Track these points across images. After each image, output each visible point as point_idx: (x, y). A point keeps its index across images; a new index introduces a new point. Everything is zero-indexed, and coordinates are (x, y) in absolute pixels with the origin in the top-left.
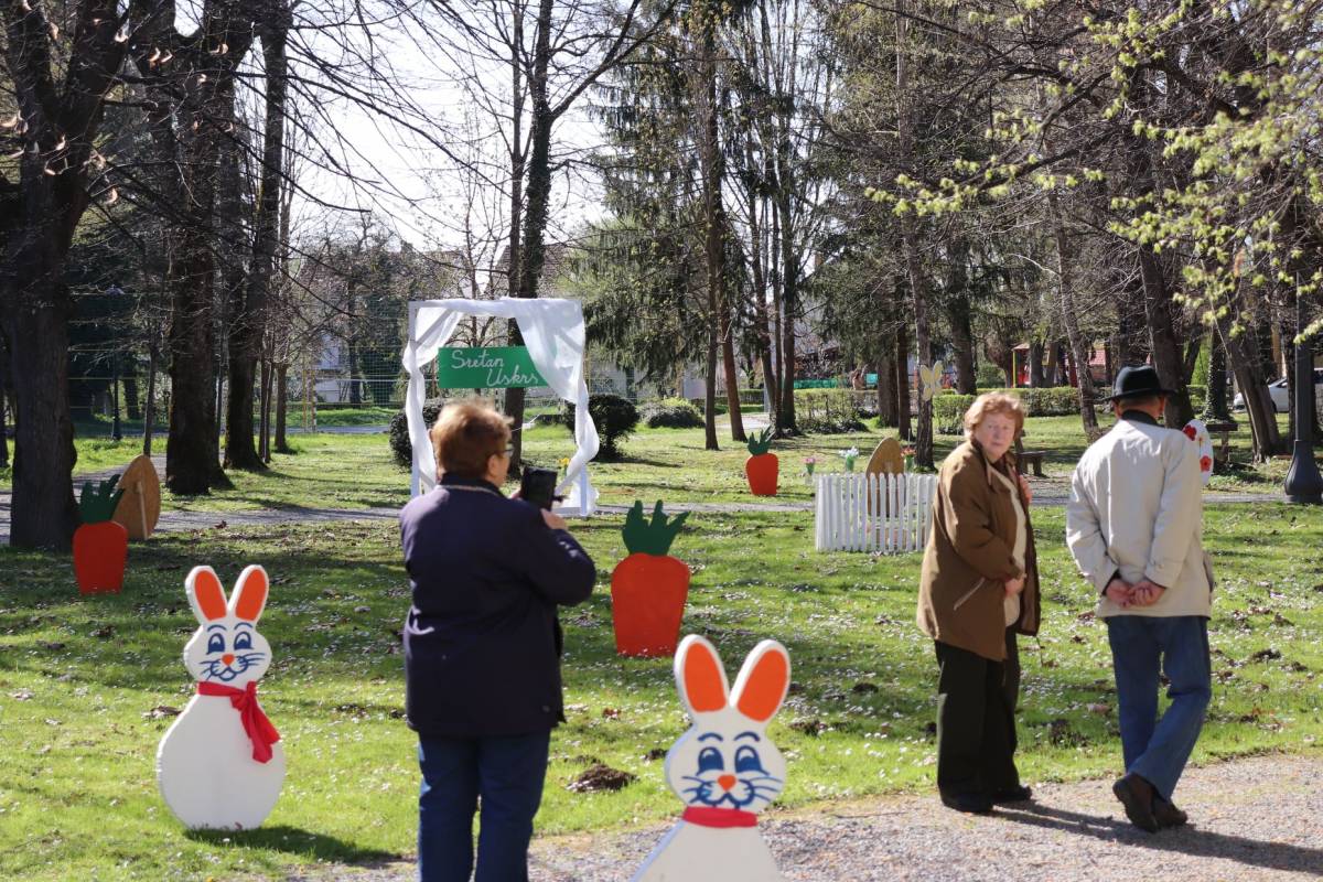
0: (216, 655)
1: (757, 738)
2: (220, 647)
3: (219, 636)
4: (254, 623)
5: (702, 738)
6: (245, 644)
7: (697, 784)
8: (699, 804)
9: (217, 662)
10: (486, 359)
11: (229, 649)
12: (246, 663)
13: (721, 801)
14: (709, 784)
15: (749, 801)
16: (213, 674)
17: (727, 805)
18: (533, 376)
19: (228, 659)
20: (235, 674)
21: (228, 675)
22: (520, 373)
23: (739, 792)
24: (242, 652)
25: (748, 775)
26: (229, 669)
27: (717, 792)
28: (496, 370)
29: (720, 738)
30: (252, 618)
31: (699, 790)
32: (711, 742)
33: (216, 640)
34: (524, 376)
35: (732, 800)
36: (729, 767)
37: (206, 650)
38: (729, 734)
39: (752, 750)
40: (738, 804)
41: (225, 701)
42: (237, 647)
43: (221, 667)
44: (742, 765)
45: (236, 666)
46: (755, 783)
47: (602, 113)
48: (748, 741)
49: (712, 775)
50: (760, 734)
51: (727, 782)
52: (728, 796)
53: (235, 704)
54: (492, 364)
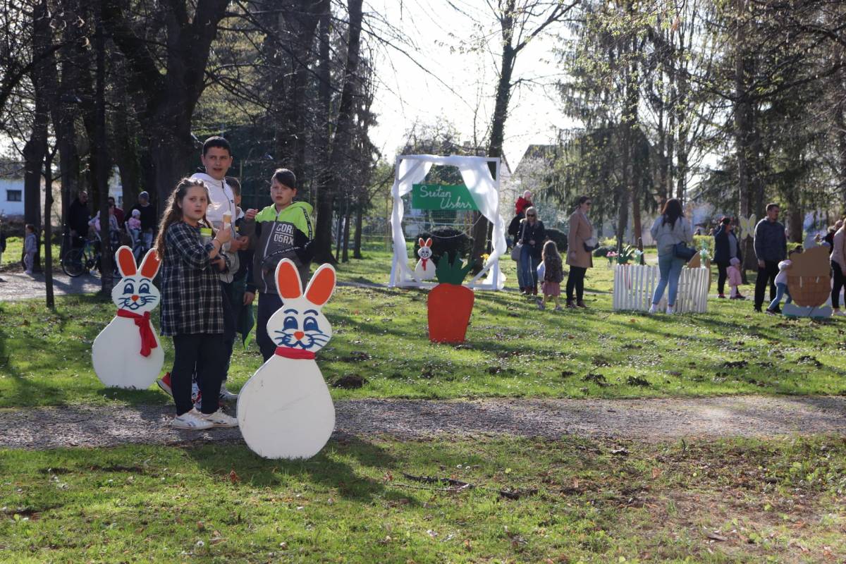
0: (128, 295)
1: (316, 314)
2: (131, 291)
3: (131, 284)
4: (151, 279)
5: (286, 312)
6: (146, 291)
7: (283, 335)
8: (283, 346)
9: (129, 299)
10: (441, 191)
11: (136, 292)
12: (145, 301)
13: (295, 345)
14: (289, 335)
15: (310, 346)
16: (126, 305)
17: (299, 347)
18: (468, 204)
19: (135, 298)
20: (139, 306)
21: (134, 306)
22: (460, 201)
23: (305, 341)
24: (143, 295)
25: (311, 332)
26: (135, 303)
27: (293, 340)
28: (446, 199)
29: (296, 312)
30: (151, 277)
31: (284, 339)
32: (291, 314)
33: (129, 287)
34: (463, 204)
35: (301, 344)
36: (301, 328)
37: (123, 291)
38: (301, 310)
39: (314, 319)
40: (305, 347)
41: (131, 321)
42: (141, 291)
43: (131, 302)
44: (307, 327)
45: (139, 302)
46: (314, 337)
47: (563, 55)
48: (312, 315)
49: (291, 331)
50: (319, 312)
51: (299, 335)
52: (299, 342)
53: (137, 323)
54: (443, 195)
